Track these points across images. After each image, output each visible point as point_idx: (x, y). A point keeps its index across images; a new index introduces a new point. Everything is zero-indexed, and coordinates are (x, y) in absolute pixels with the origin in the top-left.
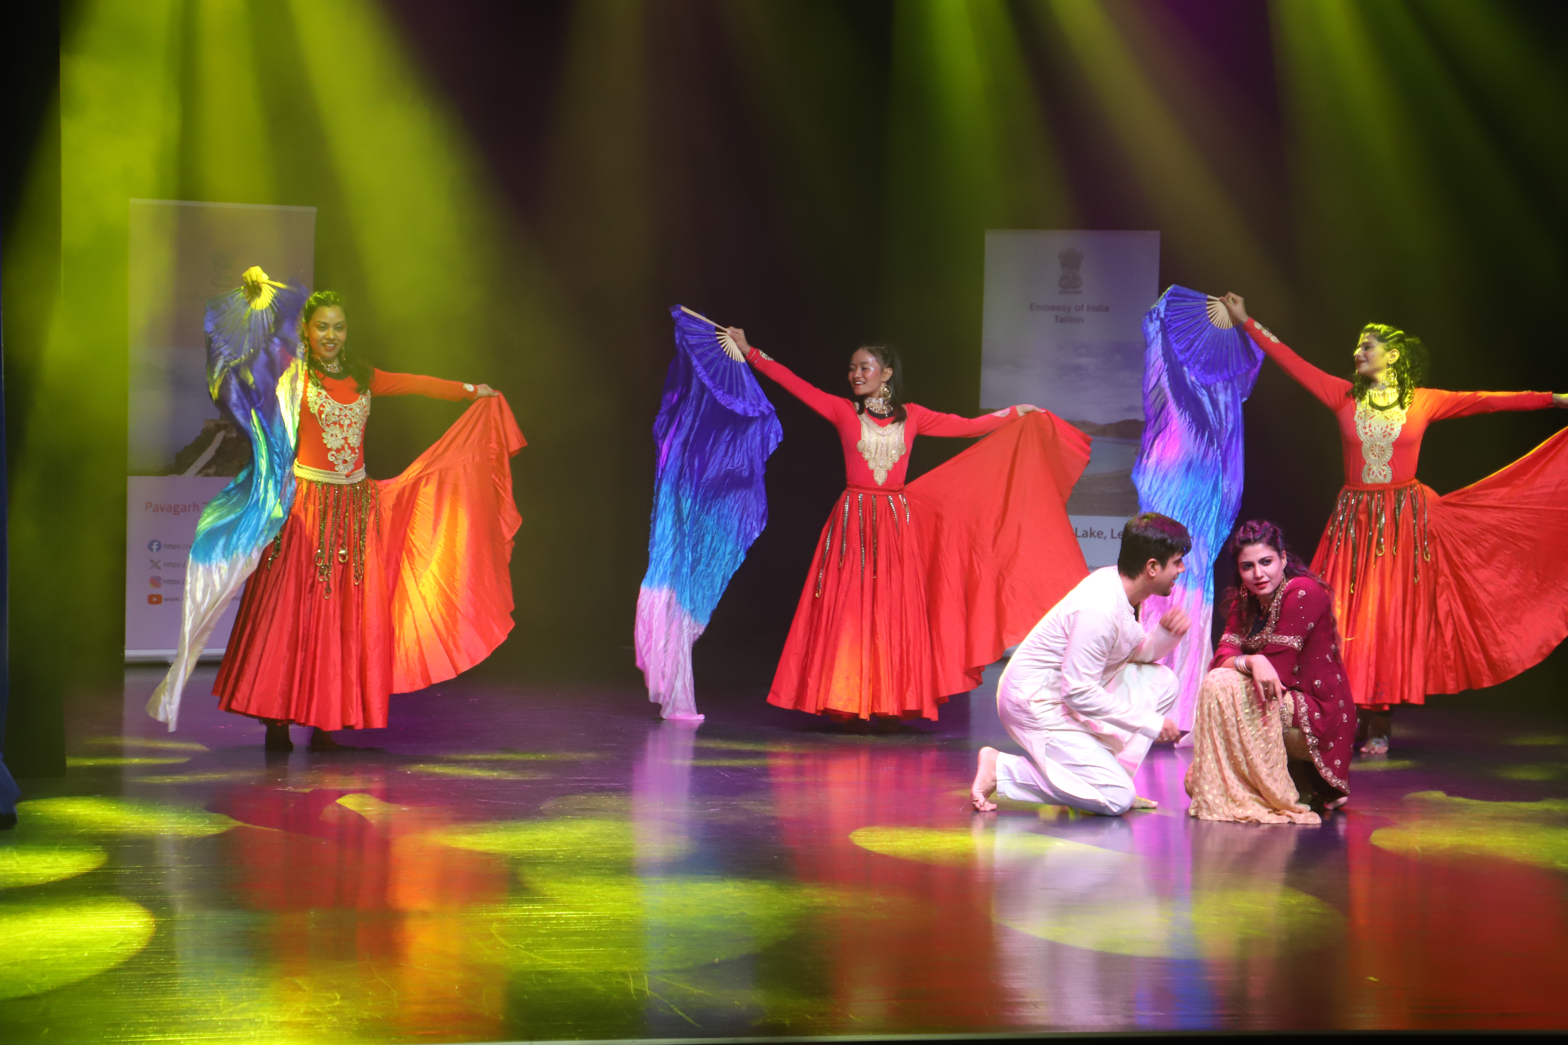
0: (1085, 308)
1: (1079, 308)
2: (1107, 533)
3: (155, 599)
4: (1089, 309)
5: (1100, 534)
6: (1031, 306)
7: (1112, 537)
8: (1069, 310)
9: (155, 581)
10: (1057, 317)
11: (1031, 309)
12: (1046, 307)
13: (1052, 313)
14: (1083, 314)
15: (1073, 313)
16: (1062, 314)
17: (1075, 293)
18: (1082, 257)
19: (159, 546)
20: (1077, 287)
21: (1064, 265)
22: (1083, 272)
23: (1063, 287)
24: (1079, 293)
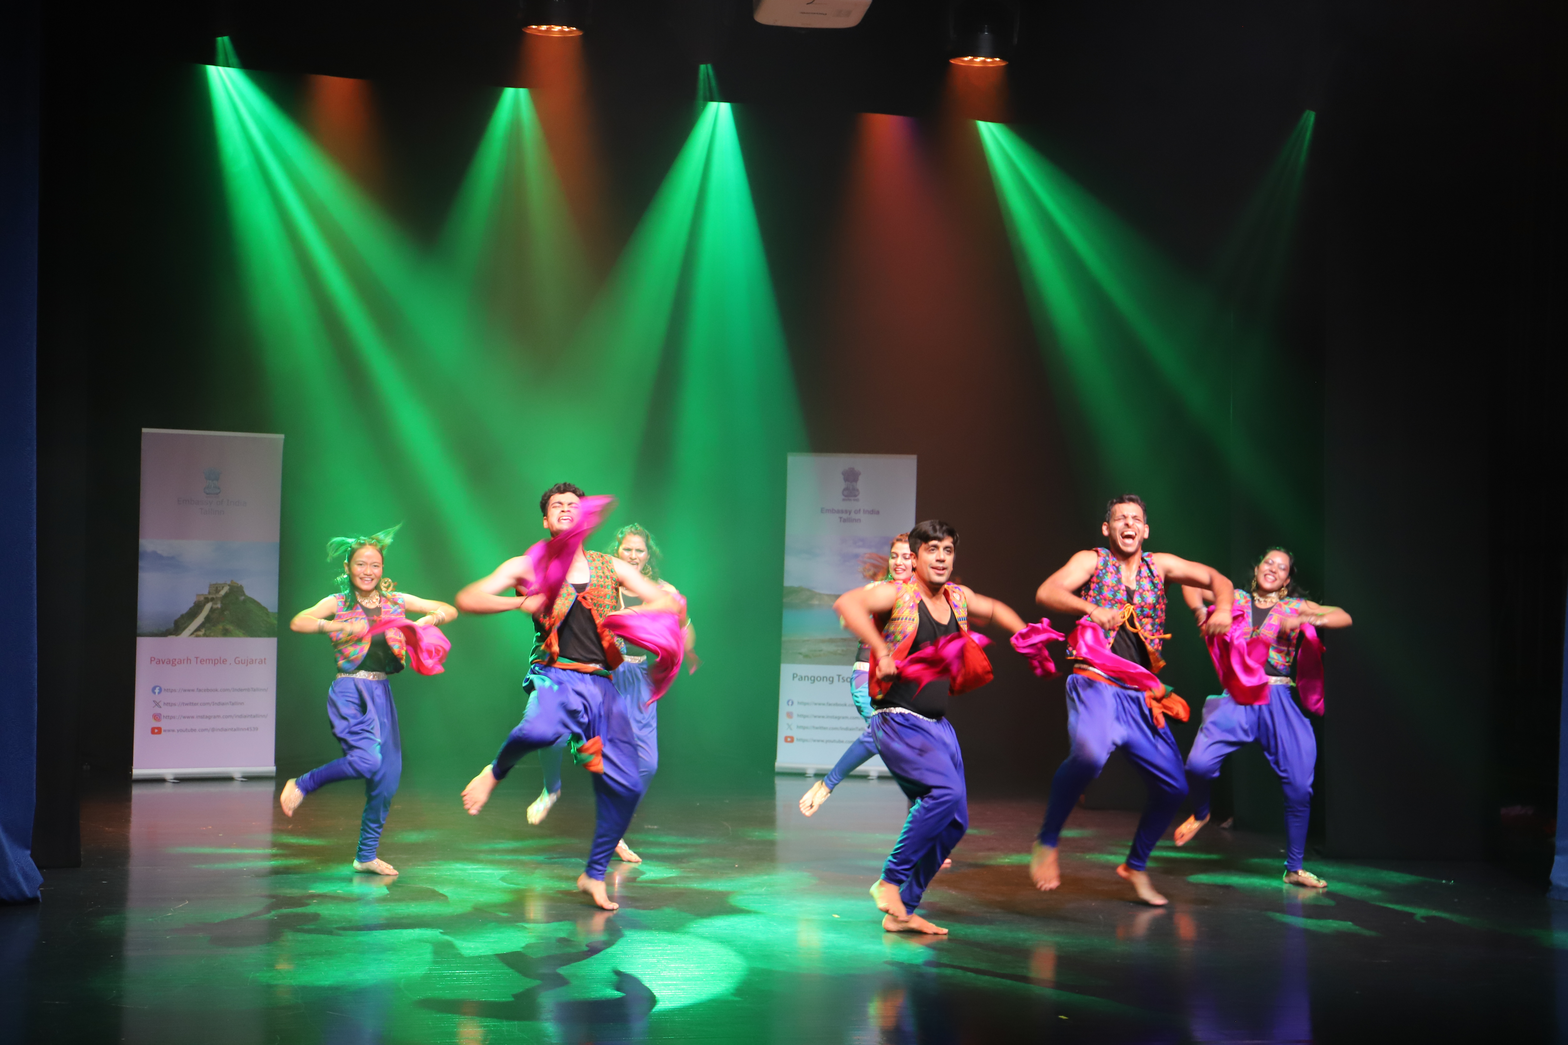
0: (862, 511)
1: (858, 512)
3: (156, 731)
4: (865, 512)
6: (822, 510)
8: (850, 513)
9: (157, 717)
10: (841, 518)
11: (822, 512)
12: (832, 511)
13: (837, 516)
14: (861, 516)
15: (853, 515)
16: (845, 516)
17: (854, 500)
18: (860, 474)
19: (160, 690)
20: (856, 496)
21: (846, 479)
22: (860, 485)
23: (845, 496)
24: (857, 500)
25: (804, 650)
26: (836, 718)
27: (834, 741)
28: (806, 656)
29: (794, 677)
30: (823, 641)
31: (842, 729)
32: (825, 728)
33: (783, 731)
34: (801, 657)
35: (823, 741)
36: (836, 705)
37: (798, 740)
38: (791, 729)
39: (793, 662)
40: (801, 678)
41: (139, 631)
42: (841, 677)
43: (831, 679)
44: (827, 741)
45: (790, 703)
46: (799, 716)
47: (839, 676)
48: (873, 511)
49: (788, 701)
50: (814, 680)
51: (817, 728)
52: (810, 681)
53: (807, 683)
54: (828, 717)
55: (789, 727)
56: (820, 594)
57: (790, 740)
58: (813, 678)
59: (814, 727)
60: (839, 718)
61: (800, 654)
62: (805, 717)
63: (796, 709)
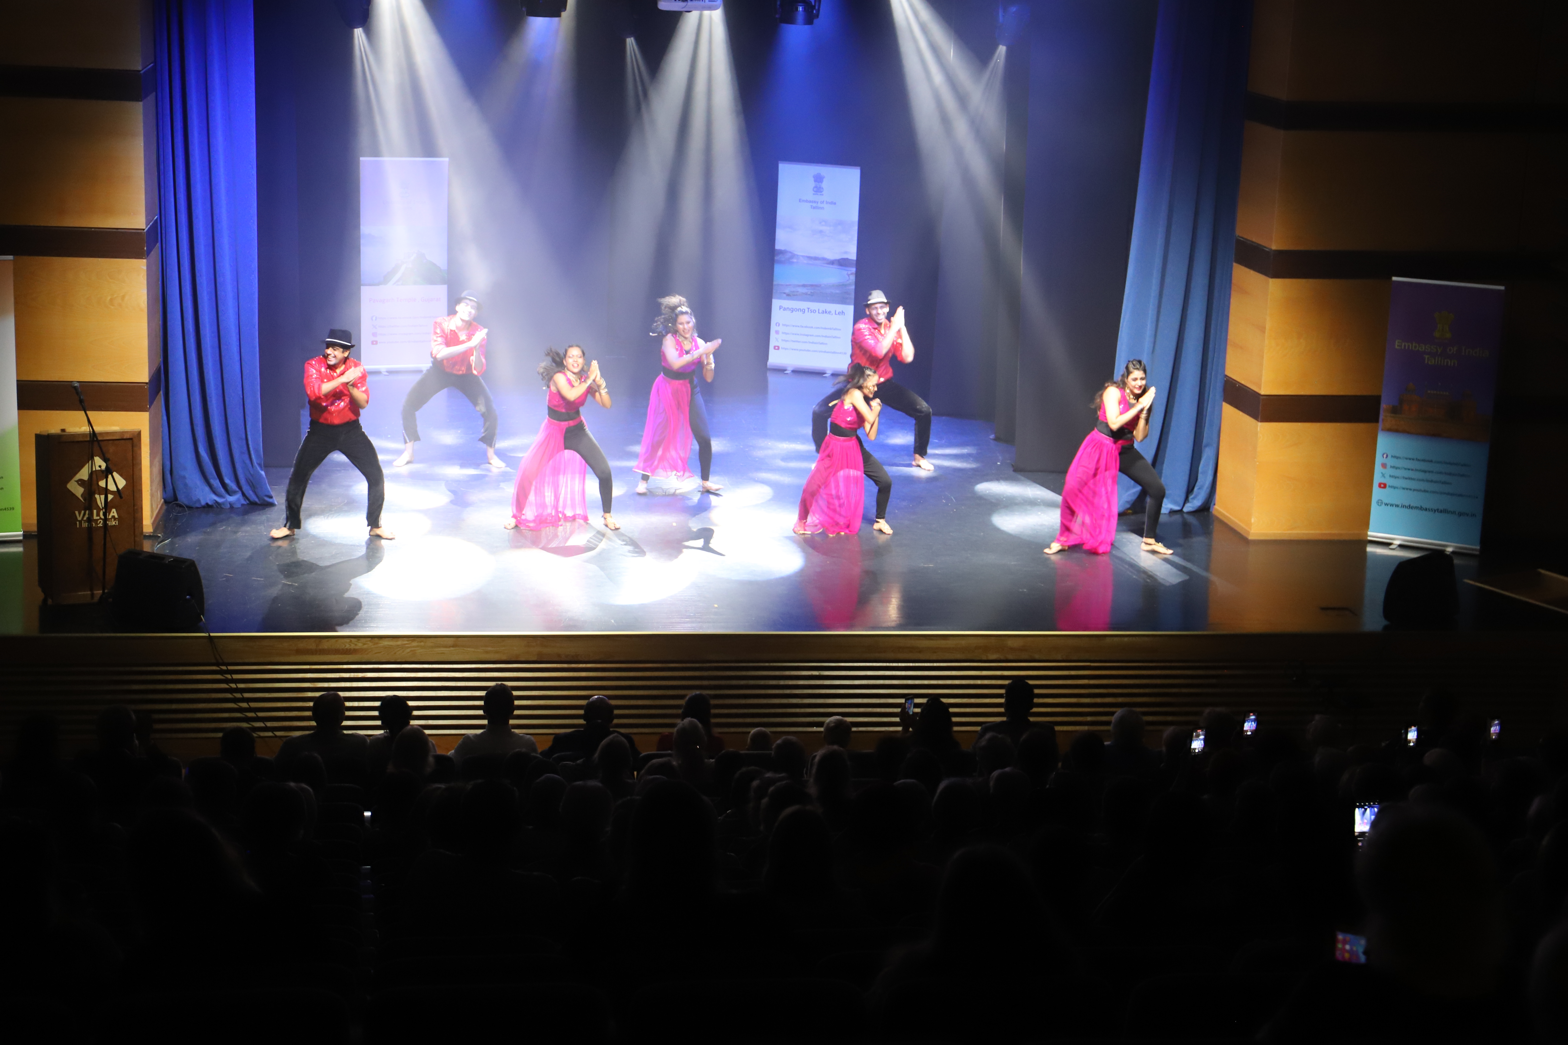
0: (825, 202)
1: (822, 202)
2: (833, 312)
3: (374, 343)
4: (827, 203)
5: (830, 312)
6: (800, 200)
7: (836, 314)
8: (817, 203)
9: (374, 335)
10: (812, 206)
11: (800, 202)
12: (807, 201)
13: (809, 205)
14: (824, 205)
15: (820, 205)
16: (814, 205)
17: (820, 195)
18: (824, 177)
19: (376, 318)
20: (821, 192)
21: (815, 181)
22: (824, 185)
23: (815, 192)
24: (823, 195)
25: (787, 291)
26: (806, 335)
27: (805, 350)
28: (788, 295)
29: (780, 308)
30: (799, 286)
31: (810, 343)
32: (799, 342)
33: (773, 343)
34: (785, 295)
35: (797, 350)
36: (806, 327)
37: (782, 348)
38: (778, 341)
39: (779, 298)
40: (785, 309)
41: (362, 282)
42: (810, 310)
43: (803, 310)
44: (800, 350)
45: (778, 325)
46: (783, 333)
47: (808, 309)
48: (832, 202)
49: (776, 324)
50: (793, 311)
51: (794, 341)
52: (790, 311)
53: (788, 312)
54: (801, 335)
55: (777, 340)
56: (798, 255)
57: (777, 348)
58: (792, 310)
59: (792, 341)
60: (807, 335)
61: (785, 293)
62: (787, 334)
63: (781, 329)
